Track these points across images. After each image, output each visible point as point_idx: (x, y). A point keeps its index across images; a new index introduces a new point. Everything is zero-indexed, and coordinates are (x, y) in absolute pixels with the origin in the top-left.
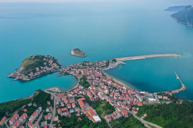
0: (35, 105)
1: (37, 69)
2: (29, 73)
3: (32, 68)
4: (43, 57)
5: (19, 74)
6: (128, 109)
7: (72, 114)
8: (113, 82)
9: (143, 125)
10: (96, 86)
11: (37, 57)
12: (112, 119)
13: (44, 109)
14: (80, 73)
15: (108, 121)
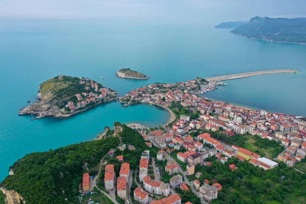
0: (132, 148)
1: (78, 96)
2: (66, 103)
3: (68, 95)
4: (77, 79)
10: (211, 114)
14: (164, 99)
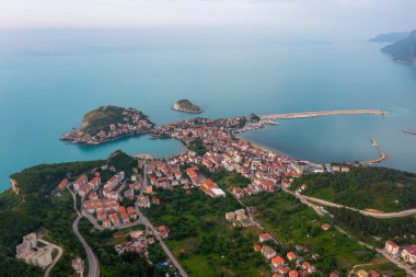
0: (113, 169)
1: (112, 126)
2: (99, 132)
3: (103, 125)
4: (122, 110)
5: (81, 133)
6: (275, 181)
7: (175, 187)
8: (251, 147)
9: (298, 201)
10: (219, 152)
11: (110, 108)
12: (246, 194)
13: (128, 176)
14: (190, 134)
15: (238, 195)
